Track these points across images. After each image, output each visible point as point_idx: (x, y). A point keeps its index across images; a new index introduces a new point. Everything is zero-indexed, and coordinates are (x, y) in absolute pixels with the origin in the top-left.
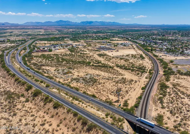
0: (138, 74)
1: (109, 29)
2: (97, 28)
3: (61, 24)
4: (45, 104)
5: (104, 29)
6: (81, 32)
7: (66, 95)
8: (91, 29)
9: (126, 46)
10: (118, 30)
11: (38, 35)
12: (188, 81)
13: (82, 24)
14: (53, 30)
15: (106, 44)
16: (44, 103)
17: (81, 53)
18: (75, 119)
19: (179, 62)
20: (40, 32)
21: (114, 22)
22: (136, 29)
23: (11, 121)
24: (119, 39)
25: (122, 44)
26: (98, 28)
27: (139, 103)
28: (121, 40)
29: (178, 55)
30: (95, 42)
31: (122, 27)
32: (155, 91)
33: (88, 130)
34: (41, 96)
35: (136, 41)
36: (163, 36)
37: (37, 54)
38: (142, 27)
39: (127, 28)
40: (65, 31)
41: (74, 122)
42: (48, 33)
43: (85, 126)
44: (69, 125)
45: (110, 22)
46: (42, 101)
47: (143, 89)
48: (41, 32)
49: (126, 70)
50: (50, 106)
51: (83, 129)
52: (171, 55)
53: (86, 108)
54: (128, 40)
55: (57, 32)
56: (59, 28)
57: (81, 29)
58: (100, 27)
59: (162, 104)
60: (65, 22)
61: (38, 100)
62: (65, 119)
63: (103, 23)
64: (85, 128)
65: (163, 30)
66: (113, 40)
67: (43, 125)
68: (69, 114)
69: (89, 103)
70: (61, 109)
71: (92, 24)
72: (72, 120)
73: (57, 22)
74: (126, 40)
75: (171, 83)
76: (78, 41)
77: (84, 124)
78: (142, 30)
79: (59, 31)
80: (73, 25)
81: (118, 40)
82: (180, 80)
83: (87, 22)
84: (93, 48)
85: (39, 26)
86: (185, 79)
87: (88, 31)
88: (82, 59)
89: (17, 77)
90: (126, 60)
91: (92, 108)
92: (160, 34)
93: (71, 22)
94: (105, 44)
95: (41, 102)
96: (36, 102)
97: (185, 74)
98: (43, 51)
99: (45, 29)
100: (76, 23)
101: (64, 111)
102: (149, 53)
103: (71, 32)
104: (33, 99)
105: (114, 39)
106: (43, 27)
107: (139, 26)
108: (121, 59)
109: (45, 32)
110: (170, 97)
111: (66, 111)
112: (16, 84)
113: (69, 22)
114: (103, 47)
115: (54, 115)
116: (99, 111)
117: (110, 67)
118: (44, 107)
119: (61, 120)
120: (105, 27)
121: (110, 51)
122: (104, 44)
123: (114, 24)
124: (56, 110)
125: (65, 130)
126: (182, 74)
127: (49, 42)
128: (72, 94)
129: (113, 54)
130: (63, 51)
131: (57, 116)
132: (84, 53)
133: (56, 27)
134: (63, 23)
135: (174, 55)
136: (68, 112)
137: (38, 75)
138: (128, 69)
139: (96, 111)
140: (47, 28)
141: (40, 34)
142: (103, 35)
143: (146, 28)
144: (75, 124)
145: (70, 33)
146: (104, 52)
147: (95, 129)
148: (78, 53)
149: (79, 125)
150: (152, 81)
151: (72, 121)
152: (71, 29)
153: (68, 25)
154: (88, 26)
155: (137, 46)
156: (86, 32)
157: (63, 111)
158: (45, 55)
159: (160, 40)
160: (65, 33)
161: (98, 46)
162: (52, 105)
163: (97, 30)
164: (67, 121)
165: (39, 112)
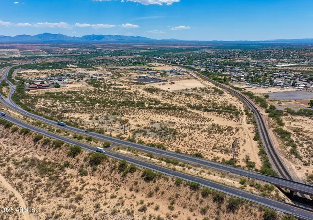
0: (232, 117)
1: (135, 48)
2: (113, 46)
3: (47, 40)
4: (124, 176)
5: (126, 48)
6: (88, 53)
7: (151, 158)
8: (103, 48)
9: (180, 74)
10: (150, 49)
11: (11, 58)
12: (309, 123)
13: (85, 40)
14: (36, 50)
15: (146, 72)
16: (122, 174)
17: (115, 89)
18: (196, 193)
19: (276, 96)
20: (12, 53)
21: (138, 37)
22: (177, 47)
23: (81, 210)
24: (162, 65)
25: (171, 72)
26: (117, 47)
27: (267, 161)
28: (165, 66)
29: (268, 86)
30: (124, 69)
31: (155, 44)
32: (276, 142)
33: (230, 208)
34: (108, 164)
35: (190, 66)
36: (226, 58)
37: (37, 93)
38: (186, 45)
39: (163, 47)
40: (59, 51)
41: (197, 199)
42: (30, 56)
43: (223, 203)
44: (190, 205)
45: (132, 37)
46: (114, 171)
47: (255, 139)
48: (16, 54)
49: (209, 112)
50: (135, 177)
51: (219, 207)
52: (258, 86)
53: (200, 175)
54: (177, 65)
55: (45, 54)
56: (45, 46)
57: (87, 48)
58: (117, 44)
59: (301, 160)
60: (55, 35)
61: (105, 171)
62: (177, 196)
63: (120, 38)
64: (224, 207)
65: (219, 48)
66: (152, 66)
67: (143, 209)
68: (182, 188)
69: (199, 166)
70: (160, 181)
71: (103, 40)
72: (193, 196)
73: (39, 36)
74: (173, 66)
75: (287, 127)
76: (95, 69)
77: (218, 199)
78: (188, 49)
79: (49, 51)
80: (70, 42)
81: (160, 66)
82: (298, 123)
83: (94, 37)
84: (127, 78)
85: (7, 44)
86: (302, 120)
87: (101, 51)
88: (123, 98)
89: (36, 135)
90: (197, 97)
91: (211, 175)
92: (221, 55)
93: (65, 36)
94: (144, 72)
95: (113, 173)
96: (103, 173)
97: (299, 114)
98: (43, 86)
99: (20, 49)
100: (74, 37)
101: (170, 184)
102: (224, 85)
103: (71, 53)
104: (95, 170)
105: (153, 64)
106: (14, 44)
107: (180, 42)
108: (188, 95)
109: (22, 54)
110: (304, 149)
111: (172, 183)
112: (39, 146)
113: (63, 36)
114: (144, 77)
115: (152, 191)
116: (224, 177)
117: (181, 109)
118: (124, 181)
119: (170, 199)
120: (126, 44)
121: (161, 83)
122: (142, 73)
123: (139, 39)
124: (151, 183)
125: (186, 213)
126: (293, 113)
127: (43, 71)
128: (159, 155)
129: (169, 88)
130: (79, 85)
131: (158, 193)
132: (119, 88)
133: (39, 44)
134: (51, 39)
135: (262, 86)
136: (178, 184)
137: (72, 129)
138: (211, 111)
139: (220, 178)
140: (24, 47)
141: (14, 57)
142: (131, 57)
143: (191, 46)
144: (201, 202)
145: (70, 55)
146: (151, 85)
147: (243, 206)
148: (109, 88)
149: (209, 202)
150: (261, 127)
151: (193, 198)
152: (69, 48)
153: (60, 40)
154: (97, 43)
155: (198, 75)
156: (97, 52)
157: (166, 184)
158: (52, 93)
159: (226, 65)
160: (61, 55)
161: (135, 75)
162: (140, 175)
163: (115, 50)
164: (183, 199)
165: (119, 189)
